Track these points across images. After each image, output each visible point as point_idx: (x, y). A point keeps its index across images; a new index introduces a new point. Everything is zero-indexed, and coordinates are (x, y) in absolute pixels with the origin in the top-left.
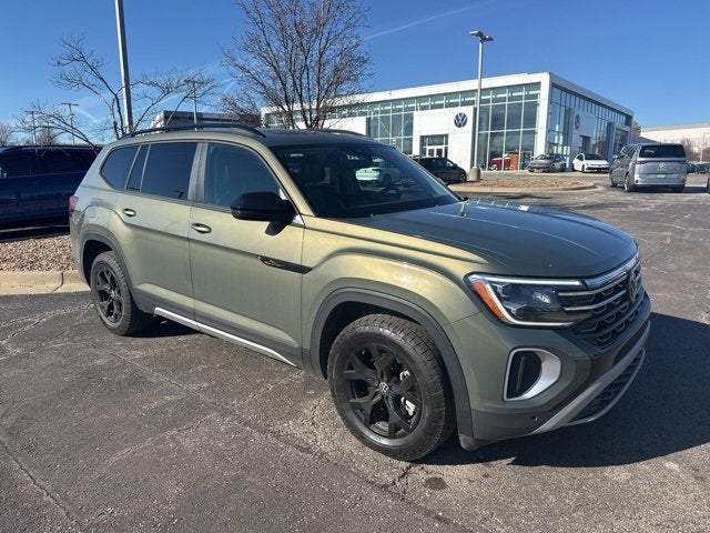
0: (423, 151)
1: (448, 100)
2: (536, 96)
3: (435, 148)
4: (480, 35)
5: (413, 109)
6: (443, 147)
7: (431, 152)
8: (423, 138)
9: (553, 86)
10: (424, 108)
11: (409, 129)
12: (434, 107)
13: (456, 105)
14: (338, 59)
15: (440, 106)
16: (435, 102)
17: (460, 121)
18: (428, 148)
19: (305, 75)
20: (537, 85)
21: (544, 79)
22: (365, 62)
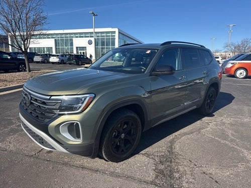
0: (77, 52)
1: (85, 35)
2: (114, 36)
3: (82, 51)
4: (93, 13)
5: (72, 37)
6: (85, 51)
7: (81, 53)
8: (77, 48)
9: (119, 33)
10: (76, 37)
11: (72, 44)
12: (80, 37)
13: (88, 37)
14: (34, 17)
15: (83, 37)
16: (81, 35)
17: (90, 42)
18: (79, 51)
19: (20, 21)
20: (114, 32)
21: (116, 30)
22: (46, 18)
